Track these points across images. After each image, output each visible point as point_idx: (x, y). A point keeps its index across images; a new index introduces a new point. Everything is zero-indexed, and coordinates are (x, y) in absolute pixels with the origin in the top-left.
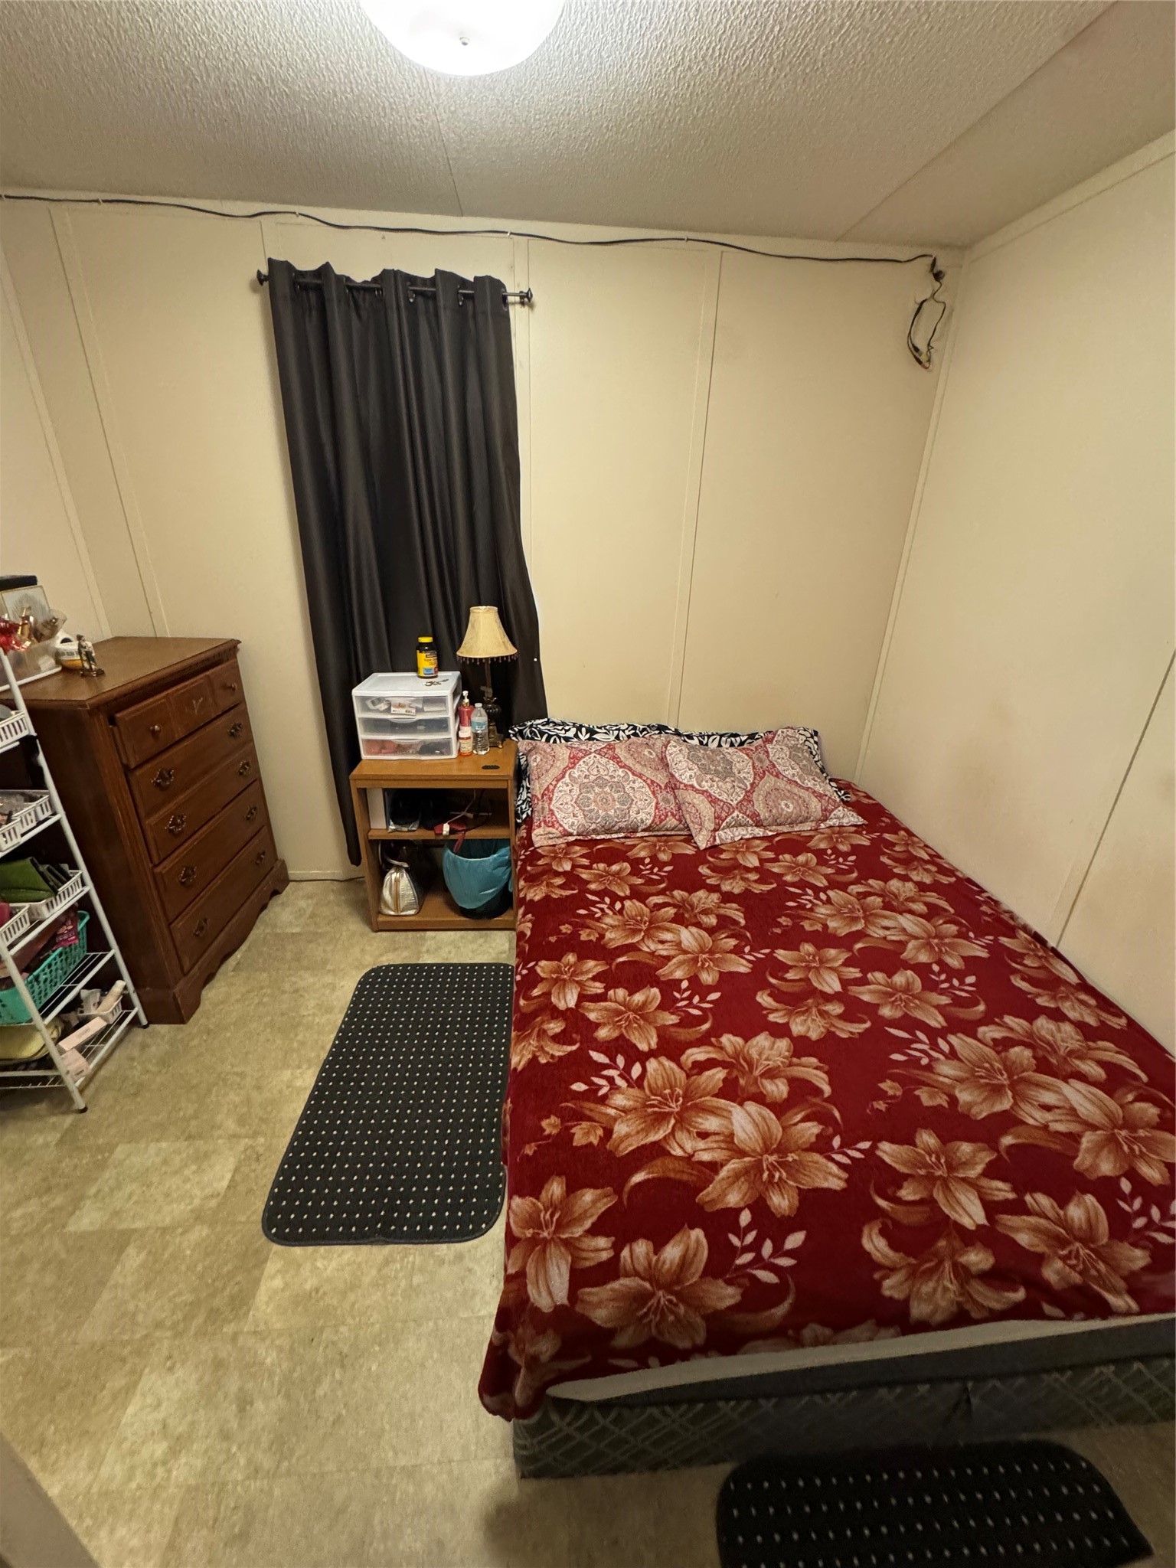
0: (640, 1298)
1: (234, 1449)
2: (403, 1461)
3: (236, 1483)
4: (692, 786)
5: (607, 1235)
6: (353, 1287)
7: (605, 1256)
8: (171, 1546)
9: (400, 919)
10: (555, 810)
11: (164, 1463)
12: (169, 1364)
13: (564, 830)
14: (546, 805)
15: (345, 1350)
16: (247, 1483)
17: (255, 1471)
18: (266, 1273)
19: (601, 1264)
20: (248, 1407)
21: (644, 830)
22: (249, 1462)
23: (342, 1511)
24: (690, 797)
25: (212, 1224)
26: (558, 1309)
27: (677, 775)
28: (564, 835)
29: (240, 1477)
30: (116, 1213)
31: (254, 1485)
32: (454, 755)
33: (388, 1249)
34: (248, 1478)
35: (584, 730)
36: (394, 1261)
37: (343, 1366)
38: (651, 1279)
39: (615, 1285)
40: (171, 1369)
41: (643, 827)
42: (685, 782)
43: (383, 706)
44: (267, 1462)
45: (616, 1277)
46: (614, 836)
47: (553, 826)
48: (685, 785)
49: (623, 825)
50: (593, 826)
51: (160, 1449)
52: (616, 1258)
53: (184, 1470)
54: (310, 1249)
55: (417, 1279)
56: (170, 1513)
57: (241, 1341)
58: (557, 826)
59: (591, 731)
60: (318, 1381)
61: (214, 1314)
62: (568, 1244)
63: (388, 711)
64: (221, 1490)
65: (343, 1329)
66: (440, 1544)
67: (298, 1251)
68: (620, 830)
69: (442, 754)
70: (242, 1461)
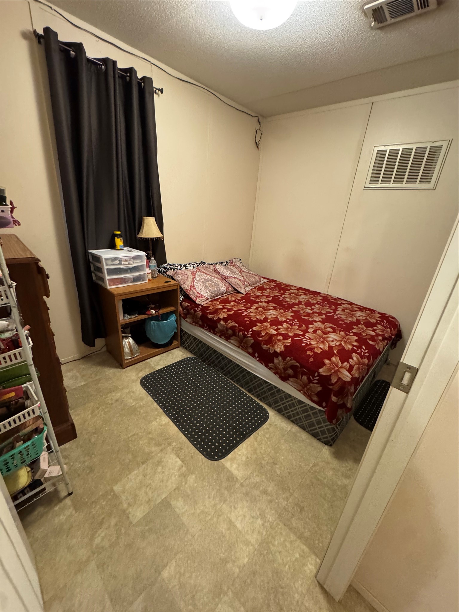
0: (359, 368)
1: (277, 501)
2: (311, 465)
3: (287, 505)
4: (232, 277)
5: (345, 362)
6: (255, 450)
7: (348, 365)
8: (291, 529)
9: (134, 359)
10: (199, 292)
11: (265, 522)
12: (233, 508)
13: (207, 298)
14: (195, 291)
15: (272, 461)
16: (289, 502)
17: (287, 499)
18: (229, 467)
19: (349, 367)
20: (267, 492)
21: (225, 294)
22: (284, 499)
23: (312, 484)
24: (233, 280)
25: (193, 473)
26: (351, 379)
27: (225, 274)
28: (207, 300)
29: (286, 503)
30: (148, 502)
31: (291, 500)
32: (147, 281)
33: (252, 436)
34: (287, 501)
35: (183, 266)
36: (257, 437)
37: (276, 464)
38: (357, 365)
39: (354, 369)
40: (235, 508)
41: (225, 292)
42: (229, 276)
43: (117, 262)
44: (287, 494)
45: (353, 367)
46: (219, 297)
47: (202, 297)
48: (230, 277)
49: (220, 293)
50: (213, 295)
51: (260, 521)
52: (350, 365)
53: (271, 517)
54: (232, 453)
55: (267, 436)
56: (281, 525)
57: (244, 484)
58: (203, 297)
59: (185, 266)
60: (275, 472)
61: (228, 488)
62: (342, 367)
63: (120, 264)
64: (285, 510)
65: (265, 459)
66: (334, 469)
67: (229, 456)
68: (219, 295)
69: (143, 281)
70: (282, 501)
